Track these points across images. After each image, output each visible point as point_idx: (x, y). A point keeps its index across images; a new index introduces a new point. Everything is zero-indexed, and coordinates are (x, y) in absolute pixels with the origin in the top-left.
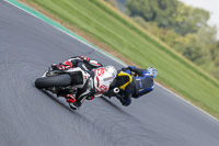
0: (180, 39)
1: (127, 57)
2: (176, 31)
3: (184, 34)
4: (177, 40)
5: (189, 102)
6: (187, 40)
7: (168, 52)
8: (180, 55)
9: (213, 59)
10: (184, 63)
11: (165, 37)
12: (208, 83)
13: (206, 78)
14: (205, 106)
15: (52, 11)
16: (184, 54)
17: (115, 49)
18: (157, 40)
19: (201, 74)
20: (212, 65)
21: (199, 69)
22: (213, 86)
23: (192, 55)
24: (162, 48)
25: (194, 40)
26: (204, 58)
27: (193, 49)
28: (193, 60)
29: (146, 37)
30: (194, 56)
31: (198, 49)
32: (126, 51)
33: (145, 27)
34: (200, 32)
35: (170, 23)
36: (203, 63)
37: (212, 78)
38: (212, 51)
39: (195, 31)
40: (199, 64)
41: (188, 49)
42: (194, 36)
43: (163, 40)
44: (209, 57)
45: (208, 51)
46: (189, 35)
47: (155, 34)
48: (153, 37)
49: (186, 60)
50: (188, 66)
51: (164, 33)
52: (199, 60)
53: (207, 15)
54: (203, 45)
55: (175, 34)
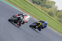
0: (47, 10)
1: (32, 15)
2: (46, 7)
3: (48, 8)
4: (46, 10)
5: (50, 27)
6: (49, 10)
7: (44, 13)
8: (47, 14)
9: (56, 15)
10: (48, 16)
11: (43, 9)
12: (55, 22)
13: (55, 21)
14: (54, 29)
15: (11, 2)
16: (48, 14)
17: (29, 13)
18: (41, 10)
19: (53, 20)
20: (56, 17)
21: (53, 18)
22: (56, 23)
23: (50, 14)
24: (42, 12)
25: (51, 10)
26: (54, 15)
27: (51, 13)
28: (51, 16)
29: (37, 9)
30: (51, 14)
31: (52, 13)
32: (32, 13)
33: (37, 6)
34: (53, 8)
35: (44, 5)
36: (53, 16)
37: (56, 21)
38: (56, 13)
39: (51, 8)
40: (52, 17)
41: (49, 12)
42: (51, 9)
43: (42, 10)
44: (55, 15)
45: (55, 13)
46: (50, 9)
47: (40, 8)
48: (39, 9)
49: (49, 16)
50: (50, 17)
51: (43, 8)
52: (52, 15)
53: (54, 3)
54: (53, 11)
55: (46, 8)
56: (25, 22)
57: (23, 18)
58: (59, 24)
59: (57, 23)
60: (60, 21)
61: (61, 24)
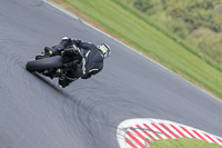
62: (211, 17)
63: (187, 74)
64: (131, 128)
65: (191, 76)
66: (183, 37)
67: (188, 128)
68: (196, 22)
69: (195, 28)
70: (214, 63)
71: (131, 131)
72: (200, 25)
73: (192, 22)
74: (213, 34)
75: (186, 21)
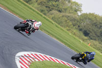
10: (23, 3)
12: (35, 13)
19: (31, 9)
20: (36, 5)
26: (32, 1)
28: (27, 2)
37: (37, 10)
40: (30, 4)
52: (30, 2)
56: (35, 29)
57: (32, 24)
58: (41, 15)
59: (38, 14)
60: (42, 11)
61: (44, 16)
62: (58, 5)
63: (47, 31)
64: (22, 56)
65: (49, 32)
66: (45, 14)
67: (48, 56)
68: (51, 8)
69: (51, 10)
70: (59, 26)
71: (22, 57)
72: (53, 9)
73: (49, 8)
74: (59, 13)
75: (46, 7)
